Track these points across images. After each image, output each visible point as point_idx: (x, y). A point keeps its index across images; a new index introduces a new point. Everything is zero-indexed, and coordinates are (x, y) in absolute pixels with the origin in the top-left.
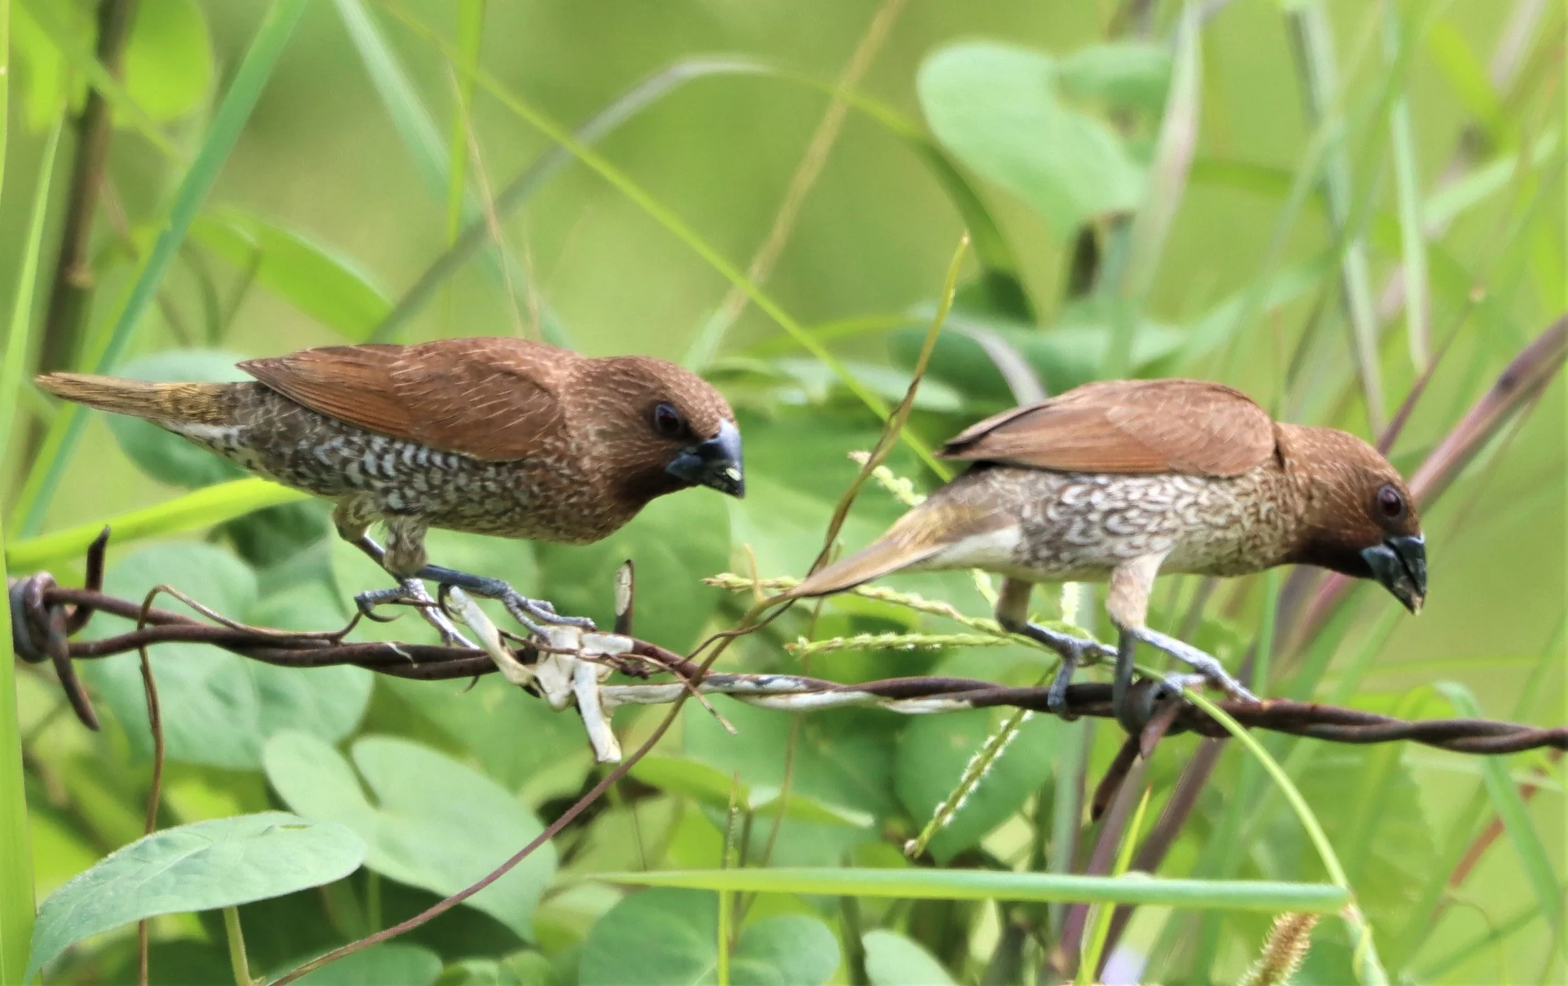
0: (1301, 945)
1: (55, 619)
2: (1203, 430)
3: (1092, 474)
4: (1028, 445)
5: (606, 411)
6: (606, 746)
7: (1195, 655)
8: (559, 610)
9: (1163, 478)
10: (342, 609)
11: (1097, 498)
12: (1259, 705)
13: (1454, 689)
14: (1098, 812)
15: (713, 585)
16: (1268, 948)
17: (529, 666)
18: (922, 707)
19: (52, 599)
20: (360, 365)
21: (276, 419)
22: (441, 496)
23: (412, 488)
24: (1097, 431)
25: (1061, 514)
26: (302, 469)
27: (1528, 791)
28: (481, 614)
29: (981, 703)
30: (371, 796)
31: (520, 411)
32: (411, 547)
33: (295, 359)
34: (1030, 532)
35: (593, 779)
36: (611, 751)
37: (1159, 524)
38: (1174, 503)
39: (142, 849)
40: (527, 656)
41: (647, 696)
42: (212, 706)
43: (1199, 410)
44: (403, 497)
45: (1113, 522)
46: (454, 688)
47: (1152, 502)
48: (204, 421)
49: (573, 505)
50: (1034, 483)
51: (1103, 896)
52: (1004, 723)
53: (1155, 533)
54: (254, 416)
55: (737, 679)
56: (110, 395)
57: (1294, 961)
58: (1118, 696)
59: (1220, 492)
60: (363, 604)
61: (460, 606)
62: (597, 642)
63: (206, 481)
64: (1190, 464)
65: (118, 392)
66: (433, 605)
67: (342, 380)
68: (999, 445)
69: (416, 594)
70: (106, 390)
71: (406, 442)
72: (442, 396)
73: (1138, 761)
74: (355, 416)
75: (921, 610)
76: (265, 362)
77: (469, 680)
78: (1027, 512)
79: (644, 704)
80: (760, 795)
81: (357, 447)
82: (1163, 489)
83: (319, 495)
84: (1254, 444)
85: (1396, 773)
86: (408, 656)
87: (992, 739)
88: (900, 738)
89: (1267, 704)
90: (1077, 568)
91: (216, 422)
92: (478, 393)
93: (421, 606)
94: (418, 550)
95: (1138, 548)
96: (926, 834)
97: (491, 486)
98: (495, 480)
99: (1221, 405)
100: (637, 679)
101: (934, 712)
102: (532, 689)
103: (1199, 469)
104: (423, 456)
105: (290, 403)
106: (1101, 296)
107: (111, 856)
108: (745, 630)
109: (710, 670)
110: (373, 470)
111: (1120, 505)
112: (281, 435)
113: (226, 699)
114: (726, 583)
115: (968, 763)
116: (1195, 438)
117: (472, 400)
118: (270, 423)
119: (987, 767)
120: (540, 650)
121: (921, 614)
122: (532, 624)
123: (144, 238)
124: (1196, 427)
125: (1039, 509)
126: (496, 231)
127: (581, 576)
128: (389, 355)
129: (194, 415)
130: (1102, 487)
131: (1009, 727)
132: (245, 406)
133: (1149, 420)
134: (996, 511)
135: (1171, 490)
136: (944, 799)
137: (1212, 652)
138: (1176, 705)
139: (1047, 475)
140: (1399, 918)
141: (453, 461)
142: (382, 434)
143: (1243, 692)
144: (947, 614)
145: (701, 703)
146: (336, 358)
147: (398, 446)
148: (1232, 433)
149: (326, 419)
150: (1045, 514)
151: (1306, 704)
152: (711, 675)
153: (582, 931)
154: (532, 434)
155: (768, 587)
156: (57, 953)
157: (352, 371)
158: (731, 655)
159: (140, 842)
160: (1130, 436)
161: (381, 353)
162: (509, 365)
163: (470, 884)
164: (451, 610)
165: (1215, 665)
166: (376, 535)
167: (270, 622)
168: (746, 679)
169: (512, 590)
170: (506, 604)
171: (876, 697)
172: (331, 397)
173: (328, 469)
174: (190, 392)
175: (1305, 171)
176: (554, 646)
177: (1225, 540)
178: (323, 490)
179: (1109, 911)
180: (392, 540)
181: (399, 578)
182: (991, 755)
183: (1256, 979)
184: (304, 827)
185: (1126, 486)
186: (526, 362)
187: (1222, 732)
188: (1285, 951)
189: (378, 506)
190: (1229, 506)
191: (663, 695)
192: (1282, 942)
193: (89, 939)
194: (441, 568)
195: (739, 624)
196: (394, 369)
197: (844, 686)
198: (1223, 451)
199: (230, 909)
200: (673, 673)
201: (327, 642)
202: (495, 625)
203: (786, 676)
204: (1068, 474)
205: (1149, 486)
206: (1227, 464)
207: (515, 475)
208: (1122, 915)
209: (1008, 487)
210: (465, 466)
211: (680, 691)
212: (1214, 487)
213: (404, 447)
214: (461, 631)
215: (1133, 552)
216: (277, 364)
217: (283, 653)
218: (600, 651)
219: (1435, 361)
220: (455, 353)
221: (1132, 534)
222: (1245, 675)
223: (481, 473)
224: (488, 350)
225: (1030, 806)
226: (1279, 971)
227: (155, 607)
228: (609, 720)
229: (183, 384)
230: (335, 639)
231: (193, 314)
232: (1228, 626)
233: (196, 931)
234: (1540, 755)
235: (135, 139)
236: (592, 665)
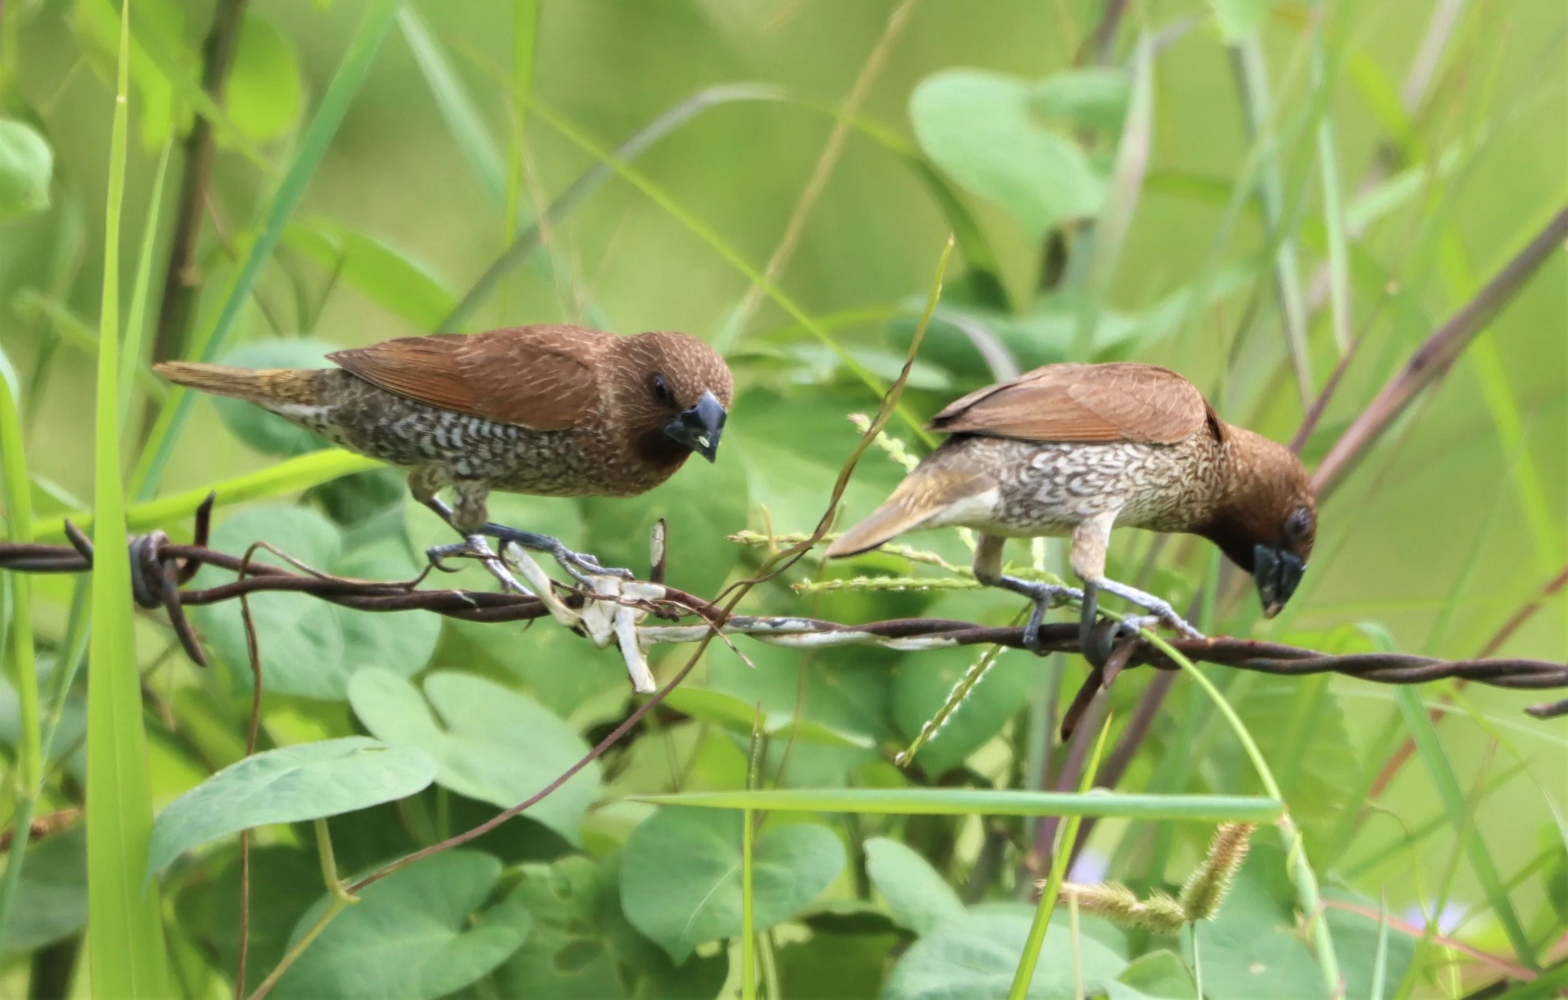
0: (1242, 848)
1: (168, 572)
2: (1149, 404)
3: (1057, 443)
4: (1004, 419)
5: (621, 378)
6: (643, 679)
7: (1148, 599)
8: (603, 562)
9: (1116, 446)
10: (416, 562)
11: (1062, 463)
12: (1205, 641)
13: (1373, 628)
14: (1066, 734)
15: (736, 541)
16: (1213, 850)
17: (576, 610)
18: (916, 644)
19: (166, 554)
20: (430, 352)
21: (359, 400)
22: (503, 463)
23: (478, 457)
24: (1062, 406)
25: (1031, 477)
26: (383, 443)
27: (1437, 715)
28: (535, 565)
29: (964, 641)
30: (442, 723)
31: (567, 386)
32: (475, 507)
33: (375, 349)
34: (1006, 494)
35: (632, 707)
36: (647, 684)
37: (1114, 485)
38: (1126, 467)
39: (243, 768)
40: (575, 601)
41: (677, 636)
42: (304, 646)
43: (1144, 387)
44: (470, 464)
45: (1076, 484)
46: (512, 629)
47: (1107, 467)
48: (298, 402)
49: (612, 466)
50: (1007, 450)
51: (1072, 809)
52: (984, 655)
53: (1110, 494)
54: (340, 398)
55: (755, 621)
56: (217, 380)
57: (1236, 862)
58: (1084, 634)
59: (1163, 458)
60: (433, 557)
61: (518, 559)
62: (637, 591)
63: (298, 451)
64: (1139, 433)
65: (225, 378)
66: (494, 558)
67: (415, 366)
68: (979, 418)
69: (478, 548)
70: (215, 376)
71: (471, 416)
72: (501, 376)
73: (1101, 690)
74: (426, 396)
75: (911, 559)
76: (349, 353)
77: (525, 622)
78: (1004, 476)
79: (675, 643)
80: (776, 721)
81: (428, 423)
82: (1116, 455)
83: (398, 465)
84: (1191, 416)
85: (1324, 700)
86: (472, 601)
87: (972, 668)
88: (896, 671)
89: (1211, 641)
90: (1045, 523)
91: (308, 403)
92: (530, 372)
93: (484, 558)
94: (480, 511)
95: (1097, 506)
96: (914, 748)
97: (546, 452)
98: (549, 447)
99: (1161, 383)
100: (670, 621)
101: (925, 648)
102: (579, 629)
103: (1146, 437)
104: (486, 428)
105: (370, 386)
106: (1069, 288)
107: (218, 774)
108: (762, 578)
109: (732, 613)
110: (443, 442)
111: (1081, 469)
112: (364, 413)
113: (316, 639)
114: (746, 539)
115: (952, 688)
116: (1142, 411)
117: (525, 379)
118: (354, 403)
119: (968, 692)
120: (587, 596)
121: (913, 563)
122: (579, 574)
123: (244, 243)
124: (1142, 401)
125: (1014, 472)
126: (547, 237)
127: (622, 531)
128: (455, 343)
129: (289, 397)
130: (1066, 454)
131: (987, 659)
132: (333, 389)
133: (1104, 396)
134: (980, 475)
135: (1123, 457)
136: (931, 718)
137: (1163, 597)
138: (1133, 642)
139: (1019, 444)
140: (1326, 825)
141: (512, 432)
142: (449, 411)
143: (1191, 630)
144: (935, 563)
145: (724, 641)
146: (408, 347)
147: (464, 420)
148: (1171, 407)
149: (402, 398)
150: (1018, 477)
151: (1244, 640)
152: (732, 618)
153: (622, 838)
154: (578, 406)
155: (783, 542)
156: (171, 859)
157: (423, 358)
158: (751, 600)
159: (242, 762)
160: (1089, 410)
161: (447, 342)
162: (556, 347)
163: (527, 798)
164: (509, 562)
165: (1166, 606)
166: (445, 498)
167: (352, 572)
168: (762, 621)
169: (561, 545)
170: (557, 557)
171: (874, 636)
172: (406, 381)
173: (405, 442)
174: (286, 377)
175: (1244, 183)
176: (598, 593)
177: (1168, 497)
178: (401, 460)
179: (1076, 822)
180: (459, 501)
181: (465, 534)
182: (973, 681)
183: (1203, 878)
184: (382, 749)
185: (1086, 453)
186: (570, 343)
187: (1173, 666)
188: (1228, 853)
189: (448, 472)
190: (1169, 469)
191: (692, 635)
192: (1225, 845)
193: (198, 847)
194: (499, 526)
195: (757, 573)
196: (458, 355)
197: (848, 627)
198: (1165, 423)
199: (320, 820)
200: (700, 616)
201: (402, 590)
202: (547, 574)
203: (797, 618)
204: (1038, 444)
205: (1105, 452)
206: (1167, 435)
207: (564, 442)
208: (1087, 826)
209: (987, 453)
210: (522, 436)
211: (706, 631)
212: (1157, 453)
213: (469, 422)
214: (518, 580)
215: (1094, 510)
216: (359, 354)
217: (363, 599)
218: (638, 597)
219: (1355, 345)
220: (511, 339)
221: (1091, 495)
222: (1193, 617)
223: (537, 441)
224: (538, 335)
225: (1008, 729)
226: (1223, 871)
227: (254, 560)
228: (645, 657)
229: (279, 371)
230: (409, 587)
231: (288, 309)
232: (1177, 574)
233: (290, 838)
234: (1447, 684)
235: (236, 159)
236: (630, 610)
